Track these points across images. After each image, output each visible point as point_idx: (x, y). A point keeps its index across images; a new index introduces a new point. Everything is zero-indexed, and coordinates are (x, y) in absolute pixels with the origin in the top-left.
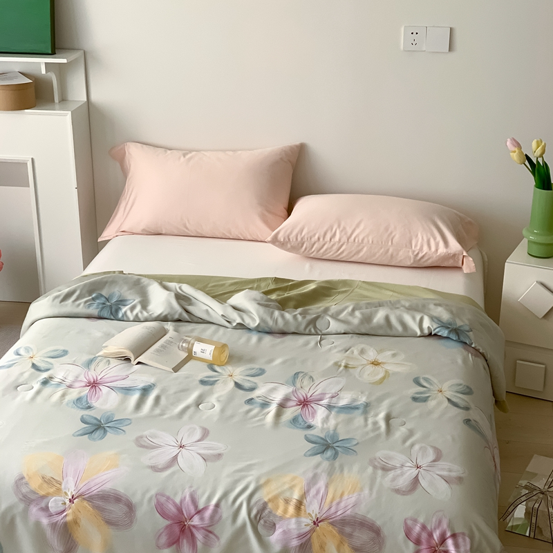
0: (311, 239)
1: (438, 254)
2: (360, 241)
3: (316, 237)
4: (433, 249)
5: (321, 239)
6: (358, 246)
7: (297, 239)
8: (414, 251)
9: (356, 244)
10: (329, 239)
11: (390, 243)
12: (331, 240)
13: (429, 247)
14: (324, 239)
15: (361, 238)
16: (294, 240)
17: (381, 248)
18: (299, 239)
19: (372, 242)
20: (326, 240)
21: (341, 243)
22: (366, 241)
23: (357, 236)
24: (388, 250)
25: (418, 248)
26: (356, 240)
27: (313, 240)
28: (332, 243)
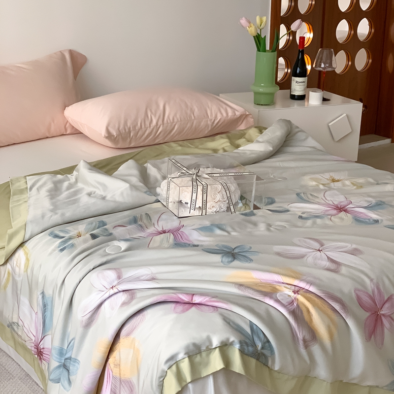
0: (135, 128)
1: (229, 117)
2: (172, 120)
3: (139, 125)
4: (225, 115)
5: (143, 126)
6: (171, 125)
7: (125, 130)
8: (211, 120)
9: (169, 124)
10: (149, 126)
11: (193, 117)
12: (150, 125)
13: (222, 114)
14: (145, 126)
15: (171, 118)
16: (124, 131)
17: (188, 123)
18: (127, 131)
19: (181, 119)
20: (146, 127)
21: (158, 126)
22: (175, 120)
23: (168, 117)
24: (193, 123)
25: (214, 116)
26: (169, 121)
27: (137, 128)
28: (152, 128)
